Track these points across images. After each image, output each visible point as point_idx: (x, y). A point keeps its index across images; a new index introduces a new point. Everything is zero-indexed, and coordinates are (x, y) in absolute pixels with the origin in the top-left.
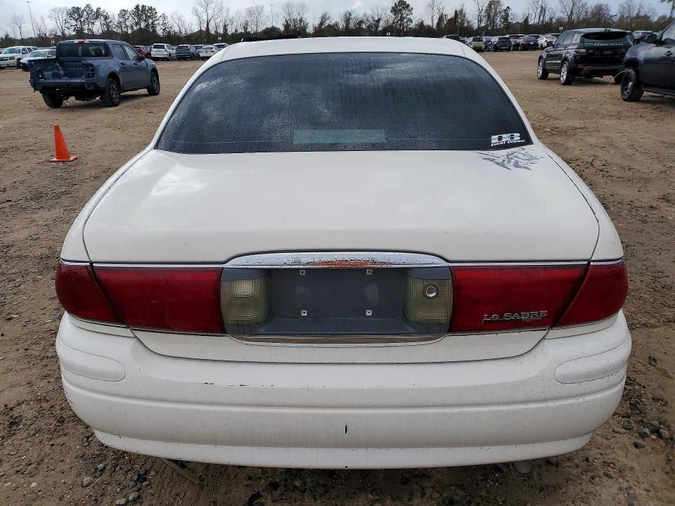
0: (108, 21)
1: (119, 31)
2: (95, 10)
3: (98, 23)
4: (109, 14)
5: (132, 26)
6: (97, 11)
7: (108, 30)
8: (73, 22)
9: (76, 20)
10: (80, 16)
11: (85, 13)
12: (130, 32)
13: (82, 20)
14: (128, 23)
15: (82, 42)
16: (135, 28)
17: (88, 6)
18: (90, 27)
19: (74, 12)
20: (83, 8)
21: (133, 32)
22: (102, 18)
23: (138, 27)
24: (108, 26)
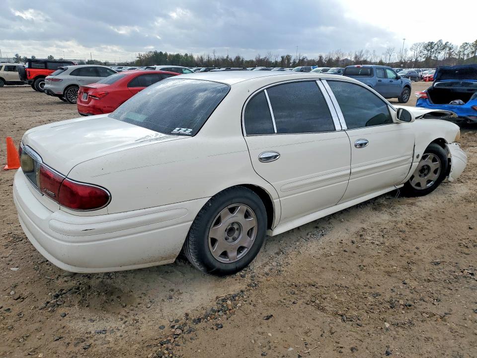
0: (451, 51)
1: (457, 57)
2: (444, 43)
3: (443, 53)
4: (454, 46)
5: (468, 54)
6: (446, 44)
7: (449, 57)
8: (426, 52)
9: (428, 51)
10: (432, 48)
11: (436, 46)
12: (465, 58)
13: (432, 50)
14: (466, 52)
15: (359, 67)
16: (471, 56)
17: (440, 41)
18: (437, 55)
19: (428, 45)
20: (436, 43)
21: (468, 60)
22: (448, 49)
23: (473, 55)
24: (450, 54)
